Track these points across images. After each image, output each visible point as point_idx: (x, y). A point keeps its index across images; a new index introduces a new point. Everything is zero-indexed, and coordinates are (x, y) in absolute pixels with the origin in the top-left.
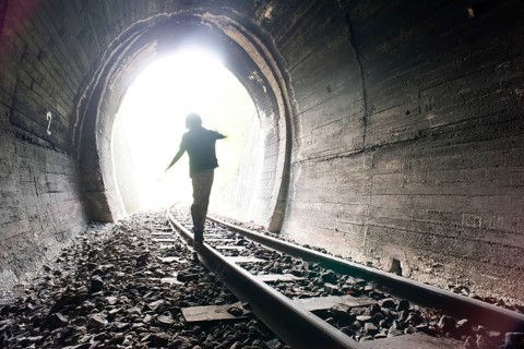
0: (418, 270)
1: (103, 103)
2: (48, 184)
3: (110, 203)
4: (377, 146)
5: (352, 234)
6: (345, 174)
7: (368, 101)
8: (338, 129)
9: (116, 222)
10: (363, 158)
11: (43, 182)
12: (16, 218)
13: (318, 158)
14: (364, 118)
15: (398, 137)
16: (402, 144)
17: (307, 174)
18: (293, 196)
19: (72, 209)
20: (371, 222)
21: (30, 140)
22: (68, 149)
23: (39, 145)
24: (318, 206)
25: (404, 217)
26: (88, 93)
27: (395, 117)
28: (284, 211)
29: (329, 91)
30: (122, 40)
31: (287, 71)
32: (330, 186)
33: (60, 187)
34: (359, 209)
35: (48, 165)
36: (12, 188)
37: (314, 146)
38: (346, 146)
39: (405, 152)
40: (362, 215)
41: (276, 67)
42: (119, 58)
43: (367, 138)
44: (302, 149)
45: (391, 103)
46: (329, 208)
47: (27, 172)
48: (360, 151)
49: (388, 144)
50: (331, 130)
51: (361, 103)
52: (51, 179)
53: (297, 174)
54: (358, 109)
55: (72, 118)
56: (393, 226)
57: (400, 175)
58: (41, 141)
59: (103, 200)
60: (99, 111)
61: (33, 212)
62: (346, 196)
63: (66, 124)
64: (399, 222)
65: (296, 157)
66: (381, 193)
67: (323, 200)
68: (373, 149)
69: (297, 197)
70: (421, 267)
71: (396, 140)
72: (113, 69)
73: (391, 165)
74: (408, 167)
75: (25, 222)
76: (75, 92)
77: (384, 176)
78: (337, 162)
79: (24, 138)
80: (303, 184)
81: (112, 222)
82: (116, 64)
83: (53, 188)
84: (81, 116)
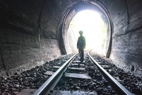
0: (138, 69)
1: (64, 27)
2: (51, 46)
3: (66, 50)
4: (131, 30)
5: (124, 58)
6: (124, 40)
7: (129, 16)
8: (122, 26)
9: (68, 54)
10: (128, 35)
11: (50, 46)
12: (44, 53)
13: (117, 35)
14: (128, 22)
15: (137, 27)
16: (137, 29)
17: (116, 40)
18: (112, 47)
19: (58, 51)
20: (128, 54)
21: (47, 38)
22: (56, 39)
23: (49, 39)
24: (117, 50)
25: (137, 53)
26: (60, 26)
27: (136, 20)
28: (110, 52)
29: (119, 14)
30: (66, 12)
31: (109, 10)
32: (120, 44)
33: (54, 47)
34: (126, 51)
35: (51, 42)
36: (44, 47)
37: (117, 32)
38: (124, 31)
39: (138, 31)
40: (127, 52)
41: (106, 9)
42: (66, 16)
43: (129, 28)
44: (114, 33)
45: (135, 16)
46: (120, 50)
47: (47, 44)
48: (127, 32)
49: (134, 29)
50: (120, 26)
51: (127, 17)
52: (52, 45)
53: (113, 40)
54: (126, 19)
55: (57, 32)
56: (134, 56)
57: (136, 39)
58: (50, 38)
59: (65, 49)
60: (63, 29)
61: (48, 52)
62: (123, 47)
63: (56, 33)
64: (135, 55)
65: (113, 35)
66: (132, 45)
67: (119, 48)
68: (130, 31)
69: (113, 48)
70: (139, 68)
71: (136, 28)
72: (65, 19)
73: (134, 36)
74: (139, 37)
75: (46, 54)
76: (57, 26)
77: (133, 40)
78: (122, 36)
79: (46, 38)
80: (114, 43)
81: (67, 54)
82: (65, 18)
83: (53, 47)
84: (59, 31)
